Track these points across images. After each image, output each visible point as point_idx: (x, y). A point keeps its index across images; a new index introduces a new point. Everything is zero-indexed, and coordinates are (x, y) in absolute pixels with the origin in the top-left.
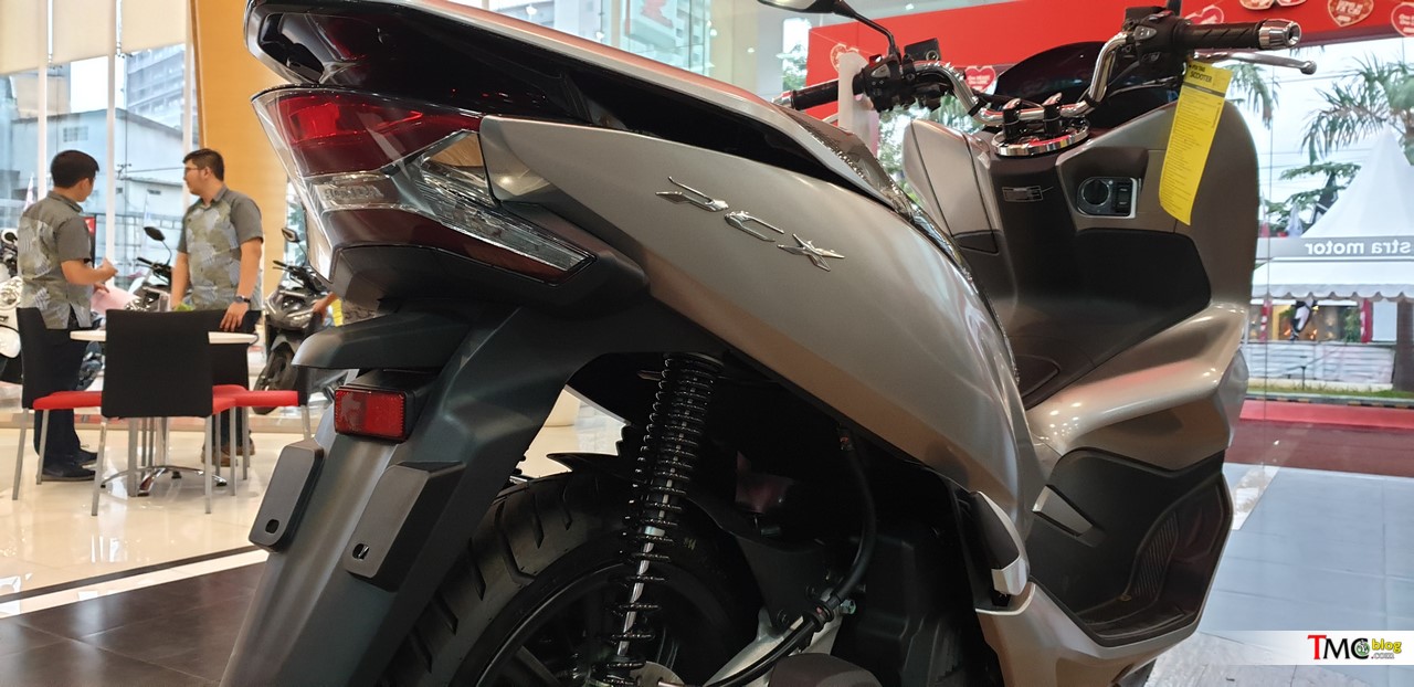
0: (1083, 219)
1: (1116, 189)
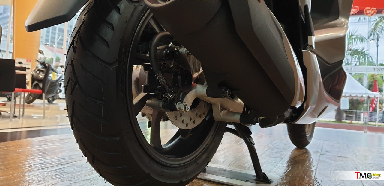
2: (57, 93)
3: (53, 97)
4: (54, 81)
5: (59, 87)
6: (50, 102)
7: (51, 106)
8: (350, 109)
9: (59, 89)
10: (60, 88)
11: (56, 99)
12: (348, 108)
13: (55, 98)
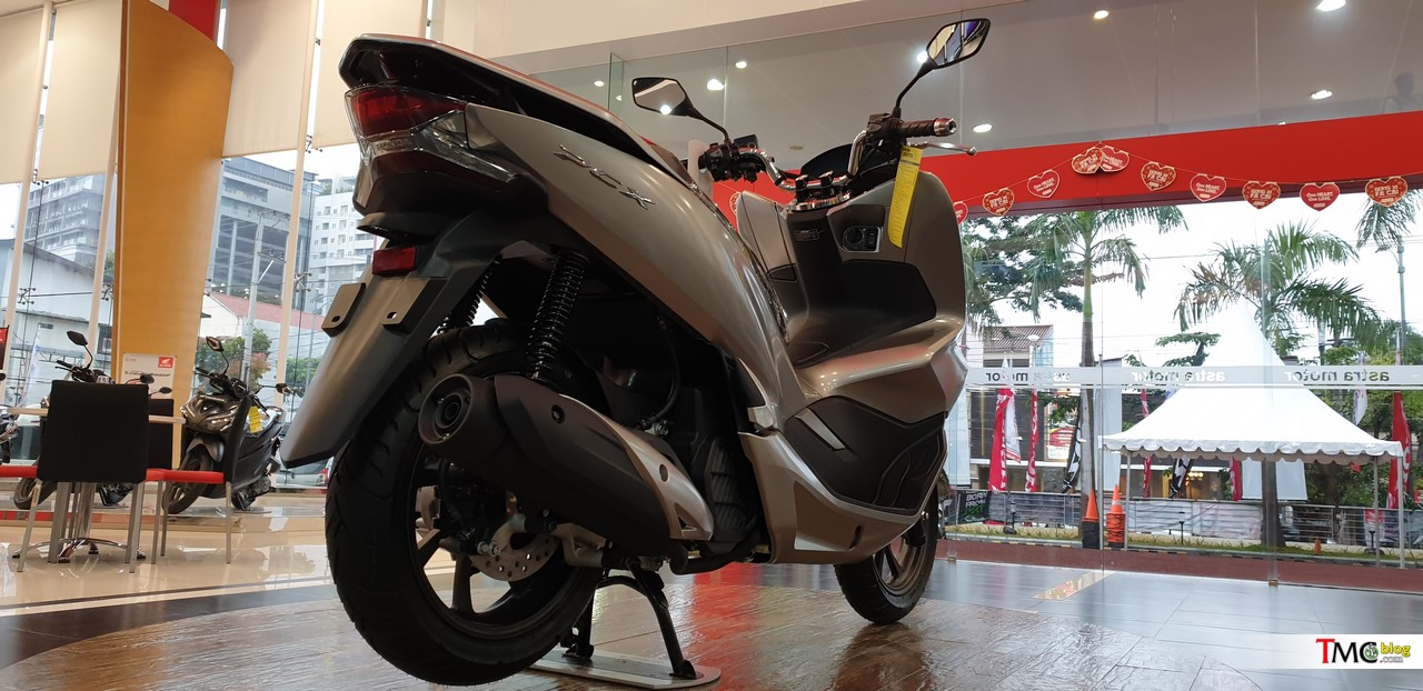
0: (846, 254)
1: (868, 233)
2: (265, 475)
3: (251, 486)
4: (256, 434)
5: (269, 455)
6: (239, 504)
7: (244, 517)
8: (1311, 499)
9: (271, 460)
10: (272, 457)
11: (262, 493)
12: (1305, 497)
13: (258, 491)
